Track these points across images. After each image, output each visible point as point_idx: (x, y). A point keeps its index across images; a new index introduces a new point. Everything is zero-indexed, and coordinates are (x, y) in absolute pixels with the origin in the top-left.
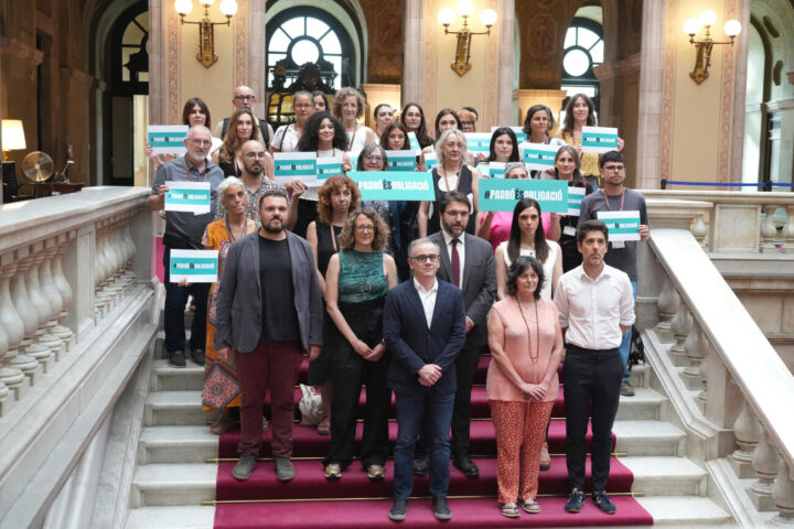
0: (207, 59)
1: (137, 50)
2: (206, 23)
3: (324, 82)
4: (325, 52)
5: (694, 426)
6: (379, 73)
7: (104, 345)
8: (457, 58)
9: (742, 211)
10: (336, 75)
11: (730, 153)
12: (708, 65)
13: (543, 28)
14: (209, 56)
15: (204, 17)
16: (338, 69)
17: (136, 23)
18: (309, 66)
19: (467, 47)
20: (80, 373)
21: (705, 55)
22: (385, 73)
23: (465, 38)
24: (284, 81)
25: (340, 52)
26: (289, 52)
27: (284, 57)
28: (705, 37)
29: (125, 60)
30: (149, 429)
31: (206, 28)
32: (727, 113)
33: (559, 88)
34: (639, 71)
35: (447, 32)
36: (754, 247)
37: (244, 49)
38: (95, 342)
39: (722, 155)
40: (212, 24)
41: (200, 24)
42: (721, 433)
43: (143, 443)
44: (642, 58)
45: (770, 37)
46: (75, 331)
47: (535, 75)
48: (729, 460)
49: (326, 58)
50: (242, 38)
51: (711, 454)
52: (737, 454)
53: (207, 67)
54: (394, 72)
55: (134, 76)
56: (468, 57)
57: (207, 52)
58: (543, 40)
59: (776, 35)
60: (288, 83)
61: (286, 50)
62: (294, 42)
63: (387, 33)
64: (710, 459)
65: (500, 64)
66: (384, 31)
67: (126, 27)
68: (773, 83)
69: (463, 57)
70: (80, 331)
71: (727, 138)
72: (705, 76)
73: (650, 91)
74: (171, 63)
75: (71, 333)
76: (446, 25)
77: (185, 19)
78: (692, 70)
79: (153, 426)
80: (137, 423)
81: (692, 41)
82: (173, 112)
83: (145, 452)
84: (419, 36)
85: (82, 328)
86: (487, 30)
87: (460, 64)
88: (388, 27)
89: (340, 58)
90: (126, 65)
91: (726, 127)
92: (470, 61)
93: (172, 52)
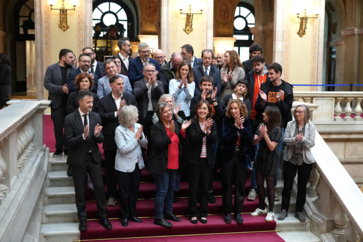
0: (64, 27)
1: (27, 19)
2: (63, 10)
3: (119, 33)
4: (119, 19)
5: (314, 216)
6: (146, 30)
7: (23, 191)
8: (186, 26)
9: (326, 101)
10: (125, 30)
11: (316, 70)
12: (305, 28)
13: (224, 8)
14: (65, 25)
15: (62, 6)
16: (126, 27)
17: (26, 6)
18: (112, 26)
19: (191, 20)
20: (13, 211)
21: (304, 23)
22: (149, 30)
23: (190, 16)
24: (100, 34)
25: (126, 19)
26: (102, 19)
27: (99, 21)
28: (304, 15)
29: (21, 24)
30: (44, 225)
31: (63, 12)
32: (314, 51)
33: (232, 37)
34: (273, 31)
35: (181, 13)
36: (331, 118)
37: (82, 22)
38: (19, 190)
39: (312, 70)
40: (66, 10)
41: (60, 10)
42: (328, 221)
43: (42, 234)
44: (274, 25)
45: (331, 11)
46: (8, 186)
47: (221, 30)
48: (332, 234)
49: (120, 22)
50: (81, 16)
51: (323, 231)
52: (335, 231)
53: (64, 31)
54: (153, 29)
55: (25, 31)
56: (192, 25)
57: (63, 24)
58: (224, 14)
59: (333, 10)
60: (102, 35)
61: (100, 18)
62: (104, 14)
63: (150, 10)
64: (323, 233)
65: (207, 28)
66: (148, 10)
67: (21, 7)
68: (332, 33)
69: (189, 25)
70: (11, 185)
71: (315, 62)
72: (304, 33)
73: (278, 41)
74: (46, 29)
75: (6, 188)
76: (181, 10)
77: (53, 7)
78: (298, 31)
79: (46, 223)
80: (38, 224)
81: (298, 17)
82: (47, 53)
83: (43, 238)
84: (168, 15)
85: (12, 182)
86: (200, 12)
87: (188, 28)
88: (150, 8)
89: (126, 22)
90: (22, 26)
91: (314, 58)
92: (192, 27)
93: (47, 24)
